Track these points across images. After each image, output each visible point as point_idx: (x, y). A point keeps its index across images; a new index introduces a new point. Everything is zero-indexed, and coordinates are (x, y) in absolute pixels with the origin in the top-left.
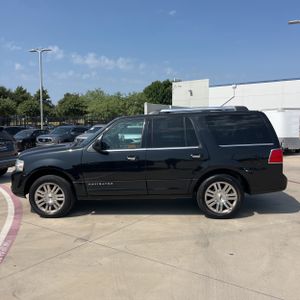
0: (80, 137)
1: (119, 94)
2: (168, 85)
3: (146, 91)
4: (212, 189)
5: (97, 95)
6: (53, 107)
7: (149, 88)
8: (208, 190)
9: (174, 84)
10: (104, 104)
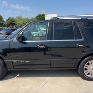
0: (13, 33)
1: (27, 18)
2: (44, 15)
3: (36, 17)
4: (88, 64)
5: (20, 18)
6: (4, 22)
7: (38, 16)
8: (86, 65)
9: (46, 15)
10: (22, 21)
